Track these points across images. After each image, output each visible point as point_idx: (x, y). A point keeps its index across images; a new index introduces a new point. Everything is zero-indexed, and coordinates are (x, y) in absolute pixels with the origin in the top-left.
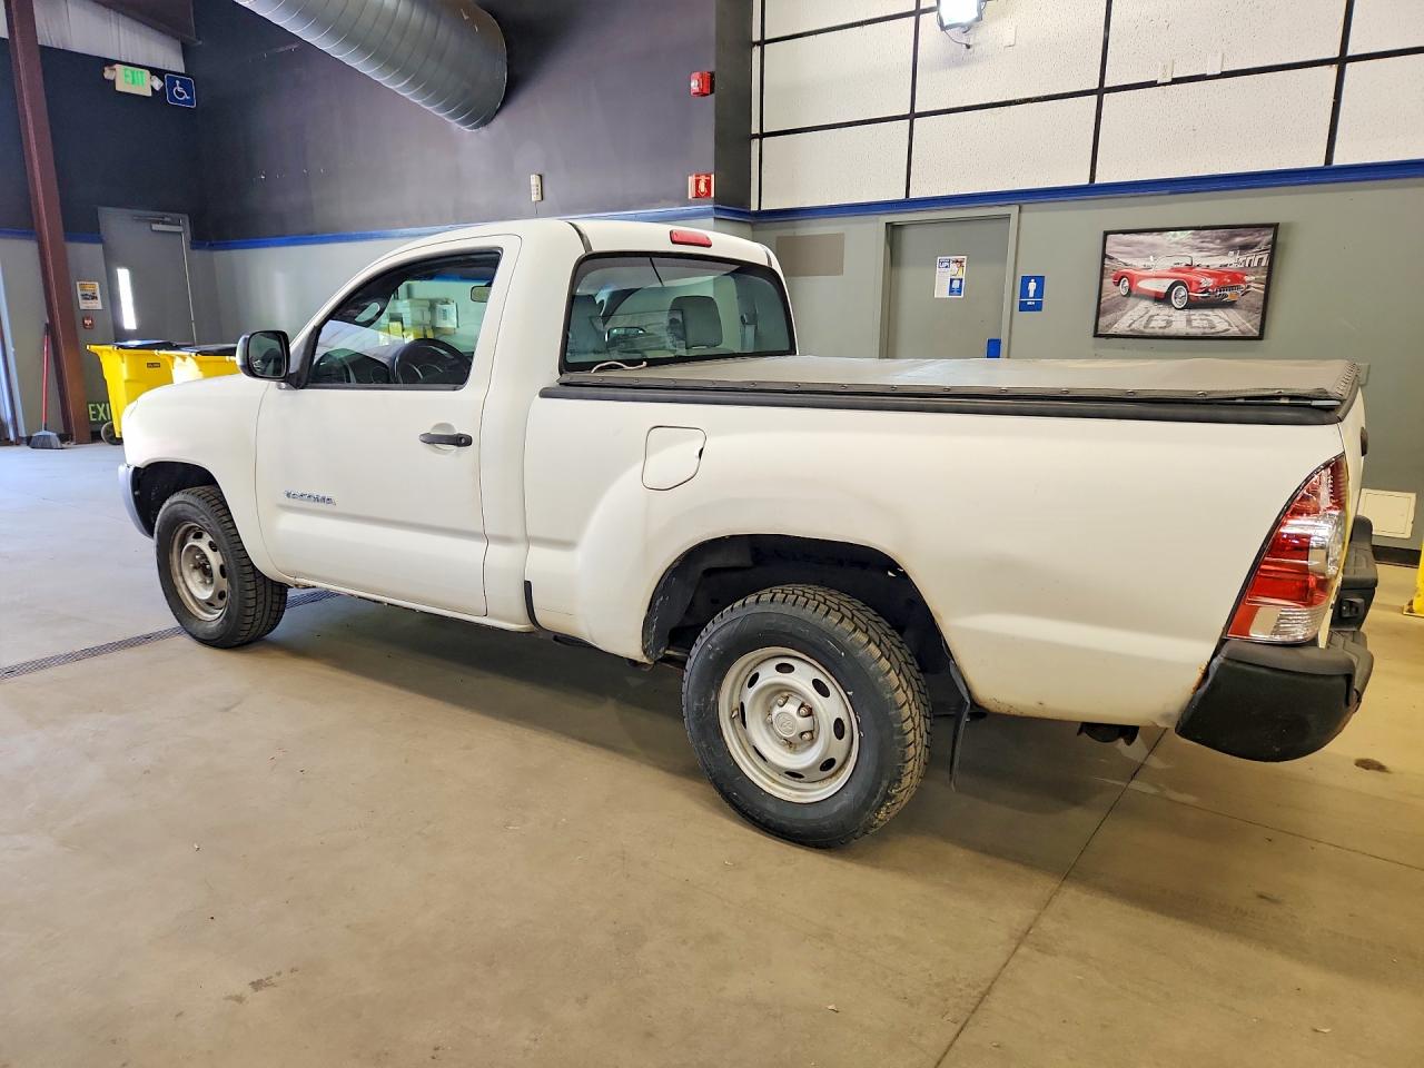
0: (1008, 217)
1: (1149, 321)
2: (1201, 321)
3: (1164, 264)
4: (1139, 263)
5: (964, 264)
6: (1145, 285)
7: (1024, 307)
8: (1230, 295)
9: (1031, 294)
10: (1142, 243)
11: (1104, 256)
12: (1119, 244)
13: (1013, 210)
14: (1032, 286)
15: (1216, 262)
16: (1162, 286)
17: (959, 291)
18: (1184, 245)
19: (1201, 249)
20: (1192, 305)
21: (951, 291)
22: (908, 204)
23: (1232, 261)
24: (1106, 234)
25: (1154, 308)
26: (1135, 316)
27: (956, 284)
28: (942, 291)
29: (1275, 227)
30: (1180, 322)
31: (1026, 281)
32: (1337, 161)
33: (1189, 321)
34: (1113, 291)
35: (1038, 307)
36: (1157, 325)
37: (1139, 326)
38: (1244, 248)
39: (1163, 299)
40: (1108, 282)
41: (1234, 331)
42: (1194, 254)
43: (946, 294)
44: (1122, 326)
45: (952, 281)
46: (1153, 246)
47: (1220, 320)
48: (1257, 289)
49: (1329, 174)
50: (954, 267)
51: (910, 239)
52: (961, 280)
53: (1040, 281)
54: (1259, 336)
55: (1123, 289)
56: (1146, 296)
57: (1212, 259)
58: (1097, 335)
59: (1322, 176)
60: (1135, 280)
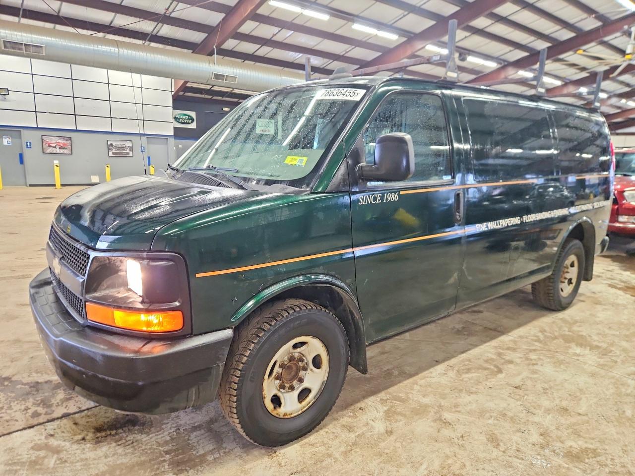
0: (20, 131)
2: (62, 151)
3: (54, 141)
4: (50, 141)
5: (10, 138)
6: (51, 145)
7: (27, 147)
8: (66, 147)
10: (49, 138)
11: (42, 139)
12: (45, 138)
13: (22, 130)
14: (28, 144)
15: (63, 142)
16: (54, 145)
17: (10, 144)
18: (57, 139)
20: (60, 148)
23: (65, 142)
24: (42, 136)
25: (53, 149)
26: (49, 150)
28: (5, 143)
29: (71, 138)
30: (58, 151)
31: (27, 143)
32: (78, 129)
33: (60, 151)
34: (45, 146)
35: (30, 147)
36: (54, 151)
37: (51, 151)
38: (67, 140)
39: (55, 147)
40: (44, 144)
41: (67, 153)
42: (59, 141)
43: (7, 144)
44: (48, 151)
45: (8, 141)
46: (51, 138)
47: (65, 151)
48: (70, 147)
50: (8, 139)
53: (30, 143)
54: (72, 154)
55: (47, 145)
56: (52, 147)
57: (62, 142)
58: (43, 153)
59: (76, 131)
60: (49, 144)
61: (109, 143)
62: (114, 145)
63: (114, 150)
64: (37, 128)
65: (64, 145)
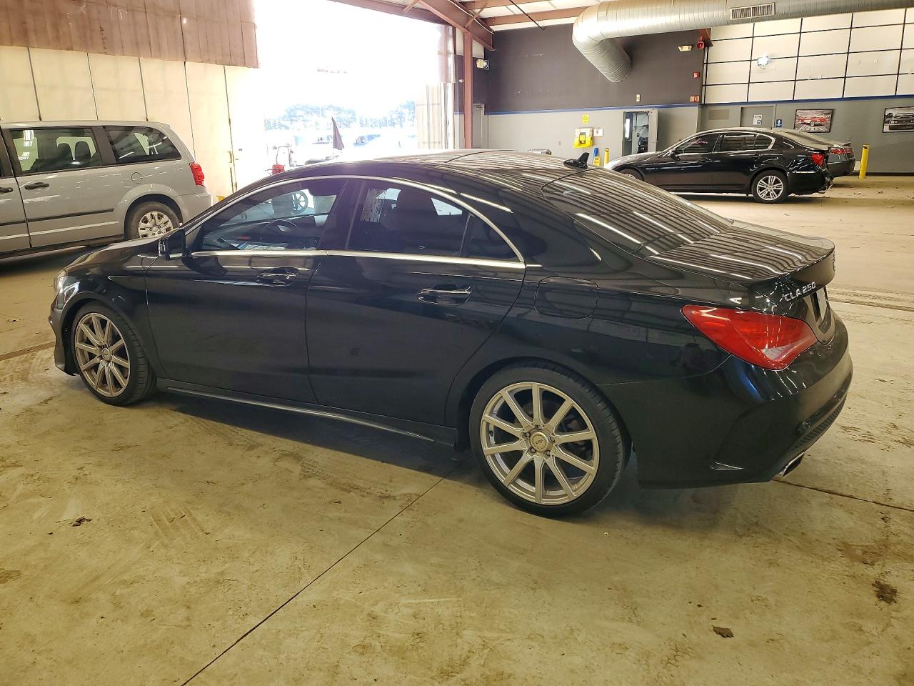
0: (773, 106)
1: (806, 129)
2: (817, 129)
4: (804, 116)
5: (761, 116)
6: (805, 121)
7: (777, 127)
8: (823, 123)
10: (804, 112)
11: (796, 115)
12: (800, 112)
13: (775, 105)
14: (779, 122)
16: (809, 121)
18: (814, 113)
19: (818, 114)
20: (815, 125)
22: (747, 103)
23: (823, 116)
24: (797, 110)
25: (807, 126)
26: (802, 128)
29: (833, 110)
30: (812, 130)
31: (778, 120)
32: (845, 97)
34: (798, 123)
35: (780, 126)
36: (808, 130)
38: (826, 114)
39: (809, 124)
40: (797, 121)
41: (824, 131)
42: (816, 115)
43: (756, 124)
46: (807, 113)
47: (821, 129)
48: (829, 122)
49: (843, 99)
50: (759, 117)
51: (747, 112)
53: (781, 120)
54: (829, 132)
55: (800, 122)
56: (805, 124)
57: (819, 116)
60: (802, 120)
61: (888, 112)
62: (894, 115)
63: (893, 122)
64: (793, 101)
65: (822, 120)
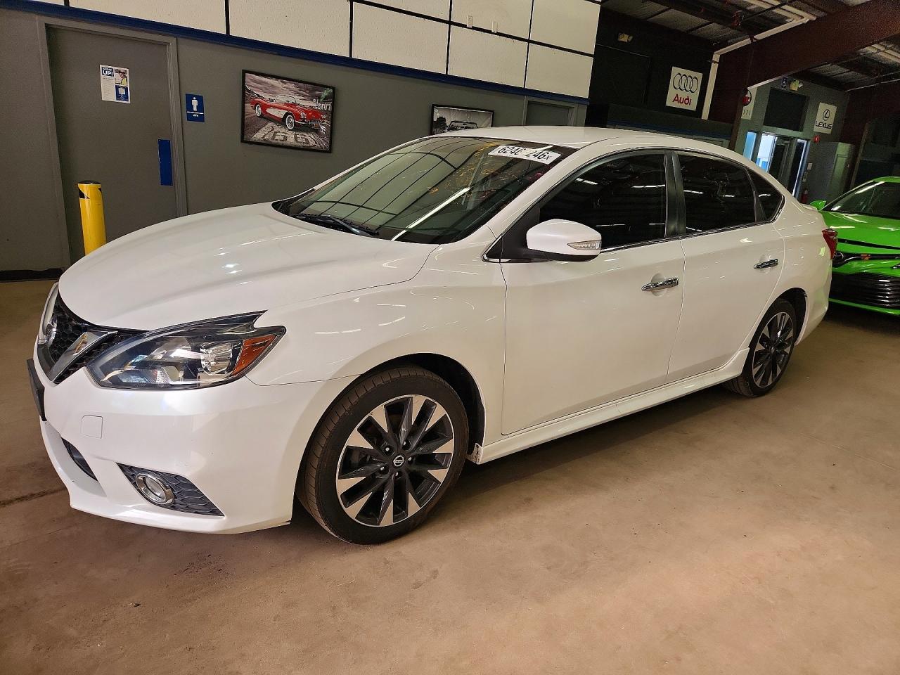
0: (165, 45)
1: (274, 135)
2: (302, 138)
3: (281, 99)
4: (267, 96)
5: (127, 75)
6: (271, 111)
7: (190, 117)
8: (315, 125)
9: (195, 109)
10: (267, 83)
11: (244, 88)
12: (255, 81)
13: (172, 40)
14: (195, 102)
15: (308, 104)
16: (280, 114)
17: (126, 98)
18: (290, 90)
19: (300, 95)
20: (297, 128)
21: (118, 96)
23: (313, 104)
24: (244, 72)
25: (277, 128)
26: (264, 132)
27: (122, 92)
28: (108, 94)
29: (334, 88)
30: (291, 139)
31: (189, 98)
32: (356, 56)
33: (296, 138)
34: (252, 114)
35: (201, 119)
36: (279, 137)
37: (268, 138)
38: (320, 98)
39: (282, 122)
40: (248, 107)
41: (318, 147)
42: (296, 97)
43: (113, 98)
44: (259, 136)
45: (117, 88)
46: (273, 86)
47: (311, 139)
48: (328, 123)
49: (353, 62)
50: (118, 76)
52: (126, 89)
53: (200, 99)
54: (330, 151)
55: (258, 112)
56: (272, 119)
57: (304, 101)
58: (243, 141)
59: (349, 63)
60: (264, 107)
61: (437, 114)
62: (447, 123)
64: (226, 40)
65: (314, 114)
